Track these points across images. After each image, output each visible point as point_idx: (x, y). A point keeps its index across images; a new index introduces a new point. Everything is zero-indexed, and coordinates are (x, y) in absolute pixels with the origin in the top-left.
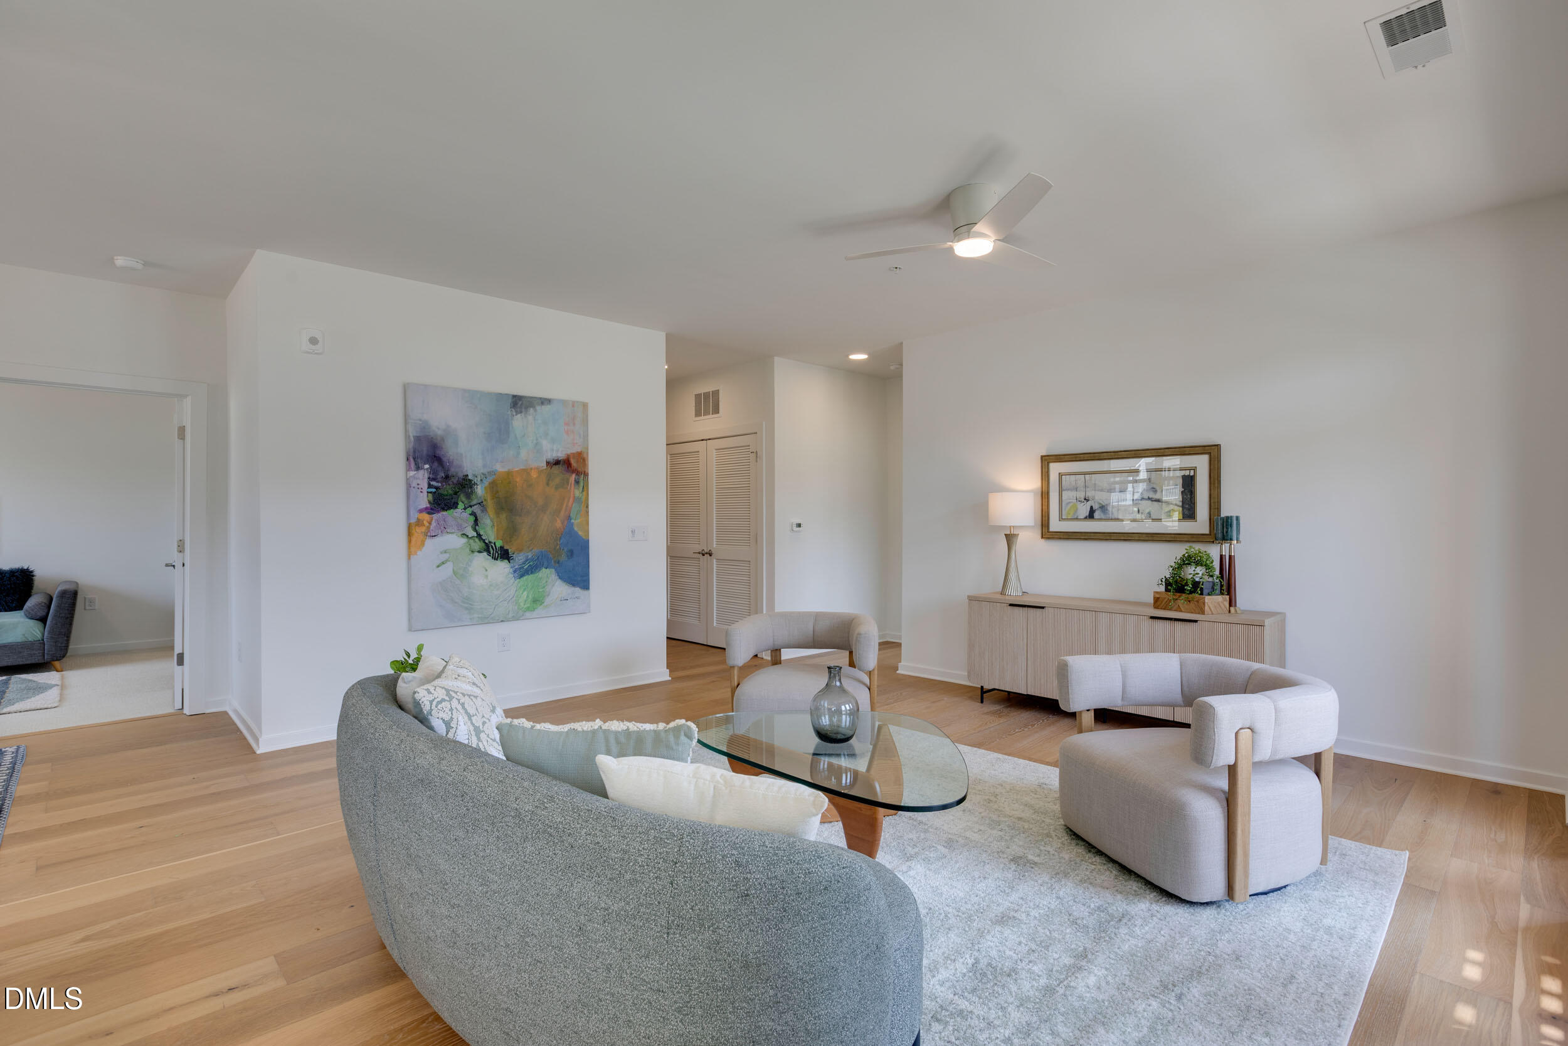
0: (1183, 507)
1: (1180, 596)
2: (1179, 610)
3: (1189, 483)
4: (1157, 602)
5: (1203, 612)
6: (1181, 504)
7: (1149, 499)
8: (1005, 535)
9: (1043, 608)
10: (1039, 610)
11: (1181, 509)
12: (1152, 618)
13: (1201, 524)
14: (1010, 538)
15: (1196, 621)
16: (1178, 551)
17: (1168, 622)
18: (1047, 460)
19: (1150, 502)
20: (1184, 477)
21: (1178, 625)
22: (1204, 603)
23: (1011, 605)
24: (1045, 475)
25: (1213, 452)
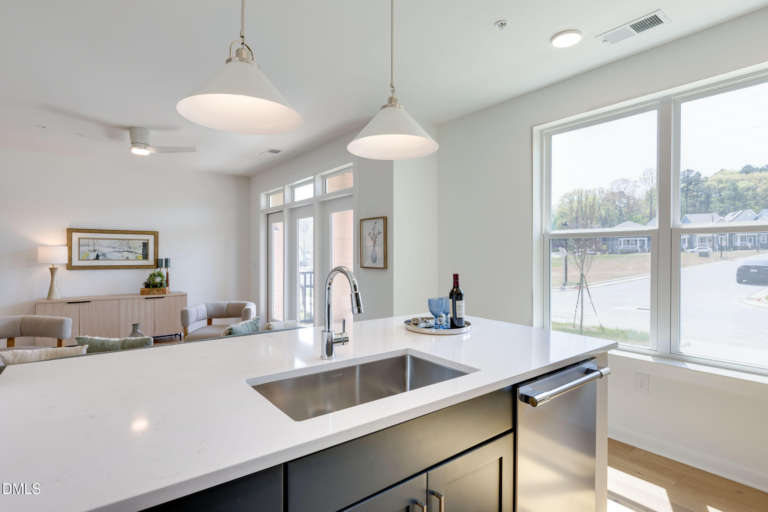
0: (143, 254)
1: (154, 289)
2: (154, 294)
3: (145, 245)
4: (142, 293)
5: (165, 294)
6: (142, 254)
7: (128, 251)
8: (50, 268)
9: (90, 302)
10: (87, 303)
11: (142, 255)
12: (146, 298)
13: (151, 261)
14: (53, 271)
15: (164, 297)
16: (151, 271)
17: (152, 299)
18: (70, 231)
19: (128, 252)
20: (143, 243)
21: (157, 300)
22: (166, 290)
23: (68, 303)
24: (70, 239)
25: (155, 234)
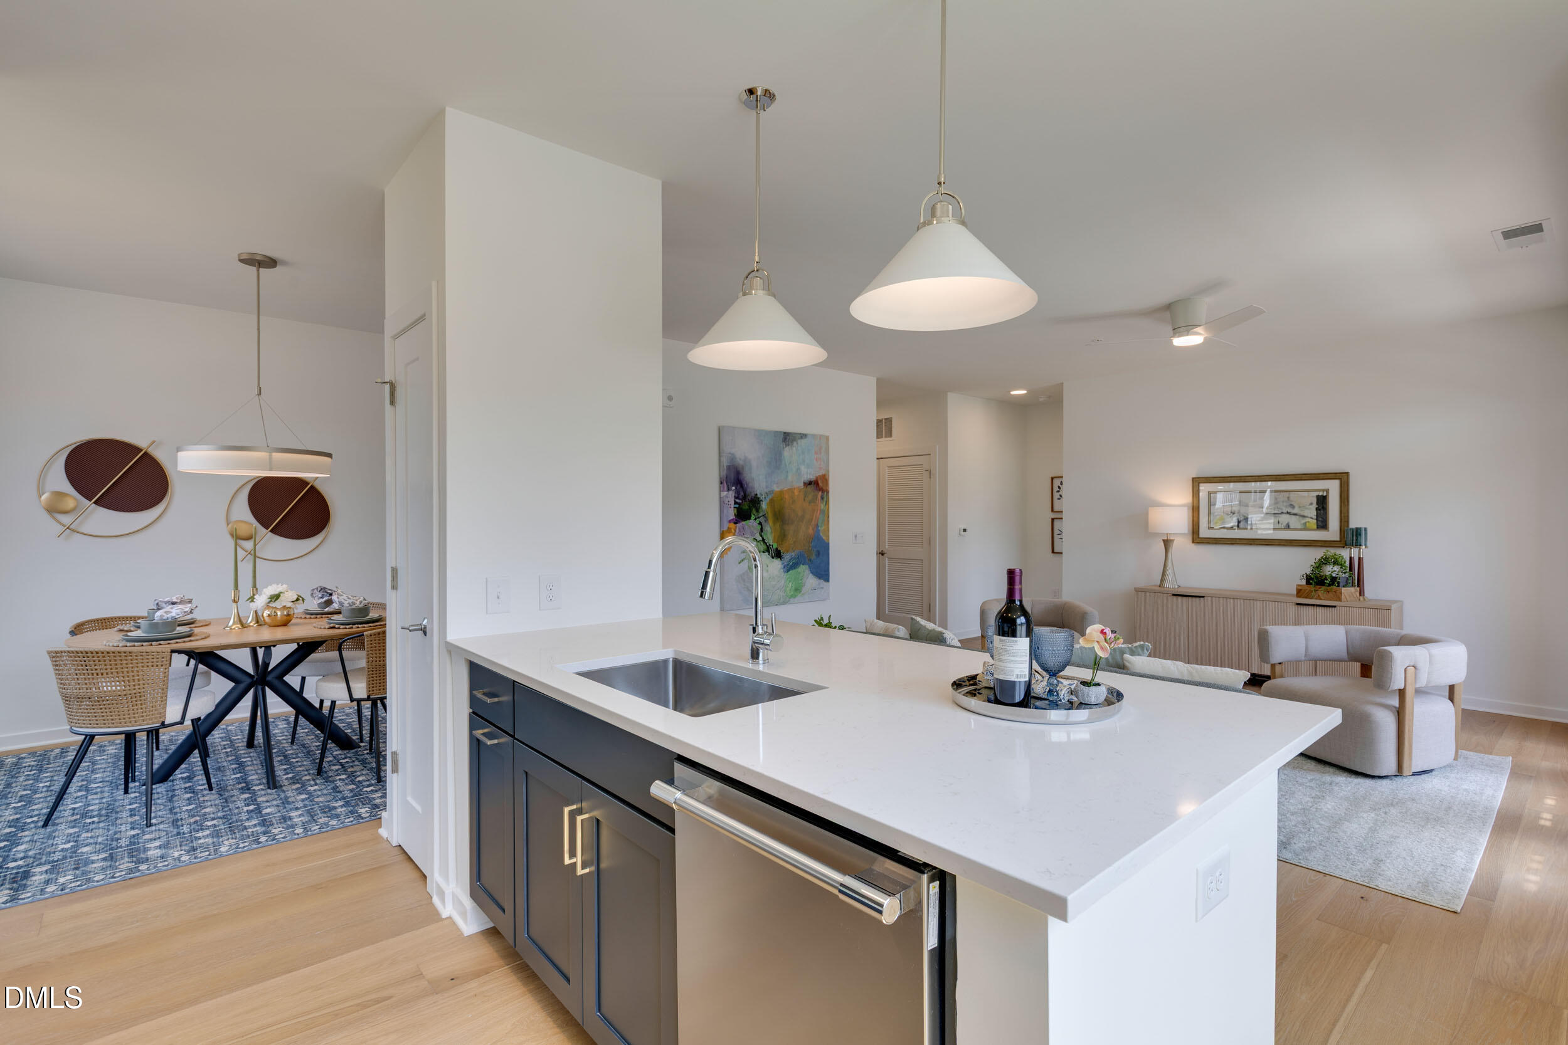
0: (1317, 519)
1: (1320, 588)
2: (1319, 598)
3: (1322, 502)
4: (1300, 592)
5: (1340, 600)
6: (1315, 518)
7: (1288, 513)
8: (1163, 540)
9: (1203, 597)
10: (1198, 599)
11: (1315, 521)
12: (1298, 604)
13: (1333, 532)
14: (1167, 543)
15: (1335, 607)
16: (1318, 553)
17: (1311, 608)
18: (1197, 482)
19: (1288, 515)
20: (1318, 497)
21: (1320, 610)
22: (1341, 593)
23: (1174, 595)
24: (1196, 493)
25: (1343, 478)
